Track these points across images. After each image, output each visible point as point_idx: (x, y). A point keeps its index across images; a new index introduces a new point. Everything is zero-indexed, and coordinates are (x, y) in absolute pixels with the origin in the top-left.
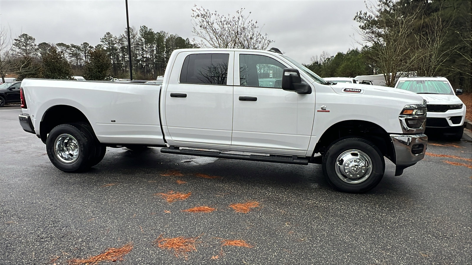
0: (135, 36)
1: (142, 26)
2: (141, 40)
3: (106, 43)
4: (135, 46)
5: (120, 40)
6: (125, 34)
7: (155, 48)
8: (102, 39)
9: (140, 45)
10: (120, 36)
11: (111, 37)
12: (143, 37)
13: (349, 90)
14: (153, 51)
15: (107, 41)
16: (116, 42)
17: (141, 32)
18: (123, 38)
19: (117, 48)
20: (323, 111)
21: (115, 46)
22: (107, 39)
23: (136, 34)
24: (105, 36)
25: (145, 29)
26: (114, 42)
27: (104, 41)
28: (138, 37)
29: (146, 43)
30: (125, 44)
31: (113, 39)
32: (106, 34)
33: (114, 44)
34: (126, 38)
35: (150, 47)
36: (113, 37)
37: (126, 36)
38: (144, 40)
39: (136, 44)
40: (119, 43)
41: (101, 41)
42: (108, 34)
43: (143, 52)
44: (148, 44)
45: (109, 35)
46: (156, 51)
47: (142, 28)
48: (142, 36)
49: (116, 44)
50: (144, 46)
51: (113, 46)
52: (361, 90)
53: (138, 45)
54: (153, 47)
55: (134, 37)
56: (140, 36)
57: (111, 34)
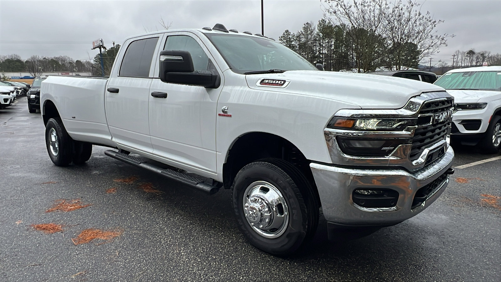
0: (313, 31)
1: (320, 20)
2: (319, 36)
3: (284, 41)
4: (313, 42)
5: (297, 37)
6: (302, 31)
7: (333, 43)
8: (281, 37)
9: (317, 40)
10: (298, 33)
11: (289, 35)
12: (321, 32)
13: (267, 81)
14: (331, 46)
15: (285, 39)
16: (294, 39)
17: (319, 27)
18: (300, 34)
19: (294, 45)
20: (224, 115)
21: (292, 43)
22: (285, 37)
23: (314, 29)
24: (284, 34)
25: (323, 23)
26: (292, 40)
27: (283, 39)
28: (315, 32)
29: (323, 38)
30: (303, 41)
31: (291, 36)
32: (284, 32)
33: (292, 42)
34: (303, 35)
35: (328, 42)
36: (291, 34)
37: (304, 33)
38: (322, 34)
39: (314, 40)
40: (296, 39)
41: (280, 40)
42: (287, 31)
43: (320, 48)
44: (326, 39)
45: (288, 33)
46: (335, 46)
47: (320, 22)
48: (319, 31)
49: (293, 41)
50: (322, 41)
51: (290, 43)
52: (285, 81)
53: (316, 41)
54: (332, 42)
55: (312, 33)
56: (318, 31)
57: (290, 31)
